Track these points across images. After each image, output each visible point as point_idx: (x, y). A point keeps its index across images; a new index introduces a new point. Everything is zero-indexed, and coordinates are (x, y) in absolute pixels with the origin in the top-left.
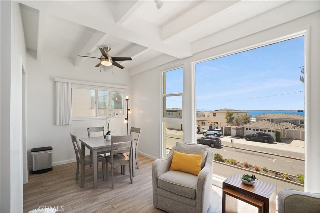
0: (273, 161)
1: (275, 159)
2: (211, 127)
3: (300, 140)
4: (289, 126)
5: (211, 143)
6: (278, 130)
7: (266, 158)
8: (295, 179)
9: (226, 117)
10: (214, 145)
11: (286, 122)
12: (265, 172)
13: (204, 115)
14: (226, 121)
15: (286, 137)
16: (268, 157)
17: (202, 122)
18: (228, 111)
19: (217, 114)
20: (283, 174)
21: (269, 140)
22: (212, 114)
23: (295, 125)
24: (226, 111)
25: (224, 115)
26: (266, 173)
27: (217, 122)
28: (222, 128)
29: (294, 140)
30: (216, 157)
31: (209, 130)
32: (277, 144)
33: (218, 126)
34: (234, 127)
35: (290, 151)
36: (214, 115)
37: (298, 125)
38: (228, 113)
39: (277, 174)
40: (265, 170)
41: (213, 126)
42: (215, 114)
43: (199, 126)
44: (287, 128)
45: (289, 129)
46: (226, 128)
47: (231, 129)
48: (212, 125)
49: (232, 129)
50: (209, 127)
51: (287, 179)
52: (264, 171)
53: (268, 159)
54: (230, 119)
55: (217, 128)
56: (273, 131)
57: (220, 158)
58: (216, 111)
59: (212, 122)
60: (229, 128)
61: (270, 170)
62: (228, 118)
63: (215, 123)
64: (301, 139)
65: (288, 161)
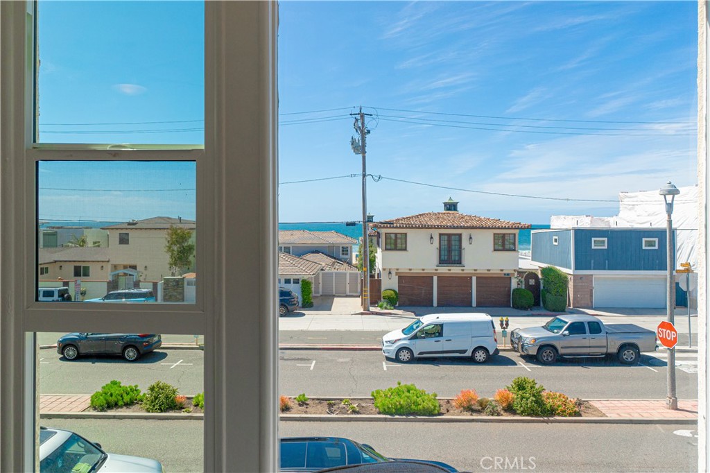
0: (312, 368)
1: (314, 362)
2: (113, 285)
3: (347, 296)
4: (323, 264)
5: (125, 348)
6: (306, 277)
7: (293, 362)
8: (367, 407)
9: (170, 247)
10: (137, 350)
11: (317, 252)
12: (303, 408)
13: (84, 241)
14: (167, 258)
15: (321, 293)
16: (298, 359)
17: (75, 267)
18: (174, 226)
19: (133, 235)
20: (341, 400)
21: (289, 308)
22: (115, 237)
23: (333, 260)
24: (168, 226)
25: (162, 239)
26: (306, 412)
27: (133, 263)
28: (155, 285)
29: (336, 299)
30: (156, 398)
31: (108, 297)
32: (304, 315)
33: (141, 279)
34: (191, 276)
35: (338, 329)
36: (124, 240)
37: (338, 259)
38: (174, 231)
39: (331, 404)
40: (303, 403)
41: (122, 280)
42: (128, 234)
43: (66, 284)
44: (322, 270)
45: (326, 271)
46: (167, 281)
47: (186, 283)
48: (118, 275)
49: (188, 284)
50: (109, 283)
51: (354, 412)
52: (300, 405)
53: (299, 365)
54: (179, 252)
55: (137, 285)
56: (296, 281)
57: (167, 397)
58: (129, 224)
59: (115, 267)
60: (179, 284)
61: (313, 399)
62: (175, 248)
63: (125, 267)
64: (348, 293)
65: (341, 360)
